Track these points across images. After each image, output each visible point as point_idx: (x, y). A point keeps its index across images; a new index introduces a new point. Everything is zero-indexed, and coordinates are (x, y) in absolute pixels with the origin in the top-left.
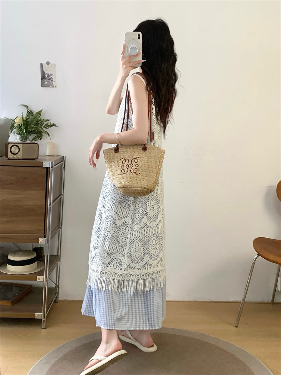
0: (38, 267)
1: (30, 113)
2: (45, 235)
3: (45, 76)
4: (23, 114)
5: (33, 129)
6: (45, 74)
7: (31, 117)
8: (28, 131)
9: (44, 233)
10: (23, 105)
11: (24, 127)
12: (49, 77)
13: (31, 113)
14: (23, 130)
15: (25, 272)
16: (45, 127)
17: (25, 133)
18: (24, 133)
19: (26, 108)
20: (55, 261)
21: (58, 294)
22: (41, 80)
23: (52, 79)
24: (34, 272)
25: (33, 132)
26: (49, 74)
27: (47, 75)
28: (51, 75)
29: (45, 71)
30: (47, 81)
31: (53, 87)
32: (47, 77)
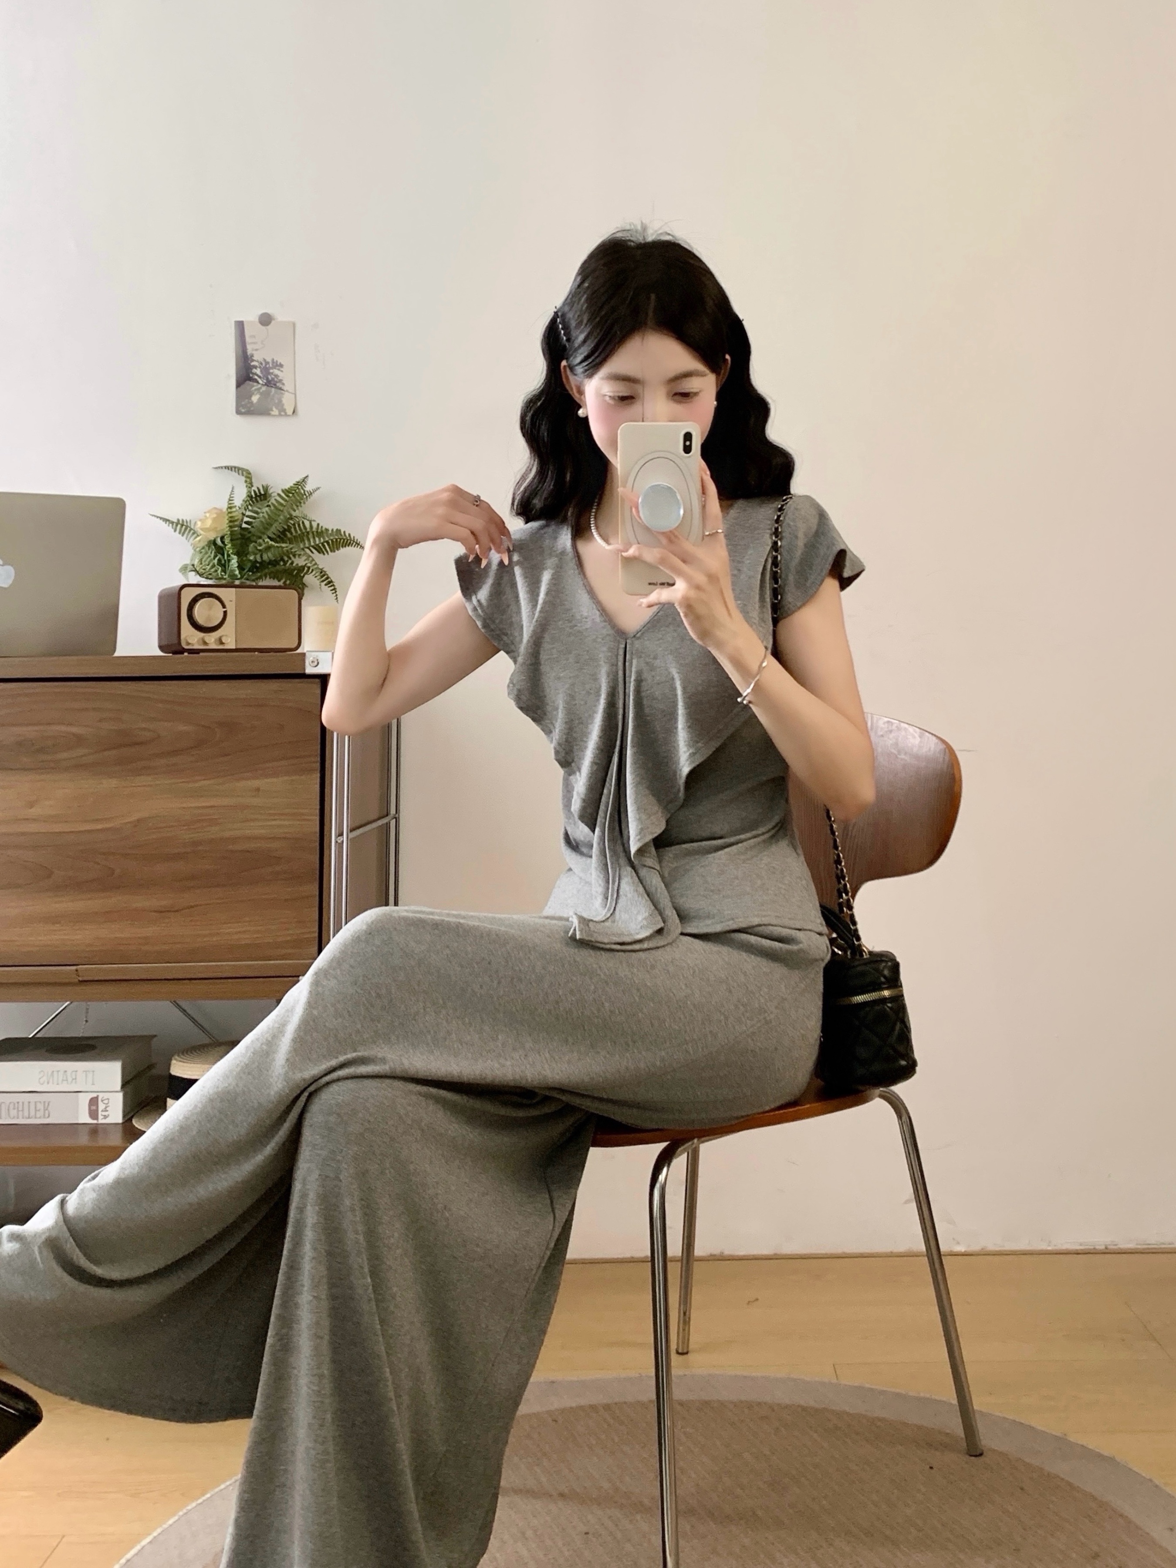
3: (254, 371)
6: (252, 363)
12: (272, 373)
14: (230, 559)
18: (232, 571)
22: (239, 385)
23: (280, 381)
26: (268, 363)
27: (260, 367)
28: (277, 365)
29: (253, 350)
30: (261, 391)
31: (283, 413)
32: (262, 373)
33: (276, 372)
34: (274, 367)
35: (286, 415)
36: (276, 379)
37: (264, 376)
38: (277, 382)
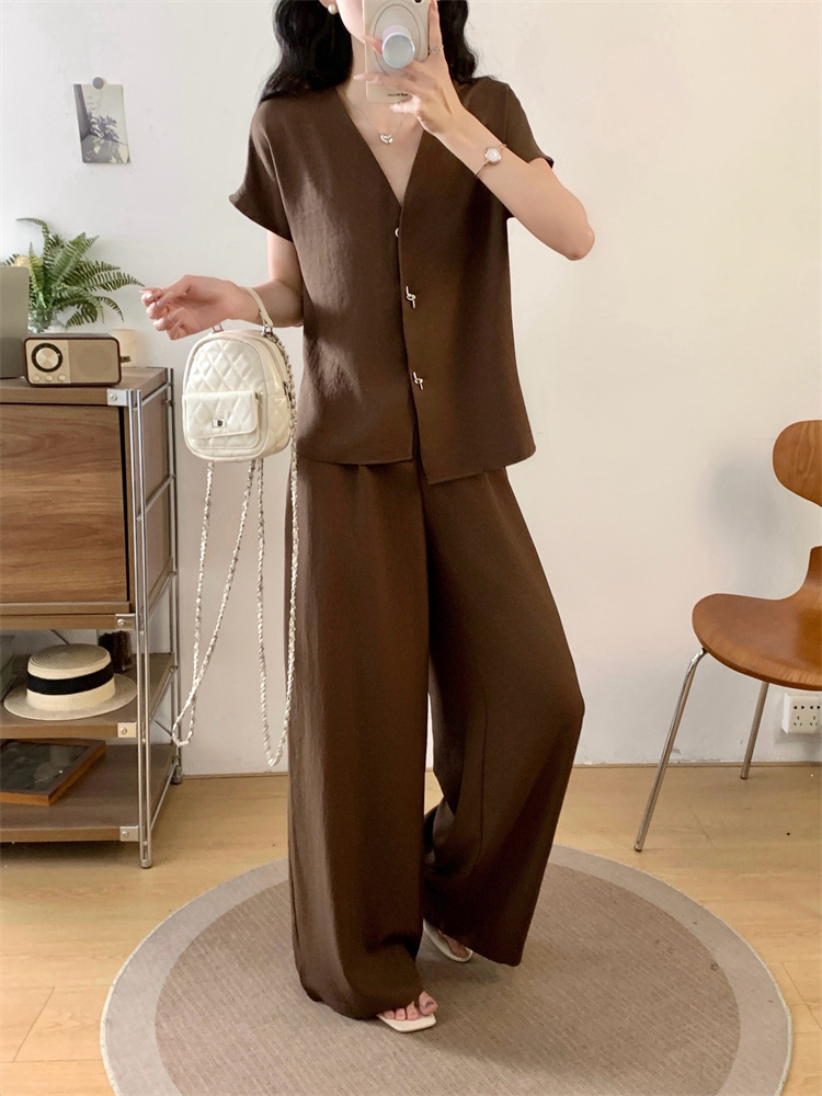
0: (118, 695)
1: (54, 243)
2: (130, 605)
3: (94, 126)
4: (34, 248)
5: (65, 294)
6: (92, 121)
7: (59, 256)
8: (53, 299)
9: (128, 599)
10: (30, 220)
11: (38, 286)
12: (106, 128)
13: (59, 244)
14: (37, 293)
16: (105, 286)
17: (44, 304)
19: (41, 227)
21: (180, 760)
22: (82, 140)
23: (115, 134)
24: (107, 711)
25: (68, 302)
26: (103, 120)
27: (97, 122)
28: (111, 122)
29: (91, 109)
30: (101, 142)
31: (120, 161)
32: (100, 128)
33: (111, 127)
34: (109, 123)
35: (122, 163)
36: (110, 131)
37: (102, 130)
38: (112, 135)
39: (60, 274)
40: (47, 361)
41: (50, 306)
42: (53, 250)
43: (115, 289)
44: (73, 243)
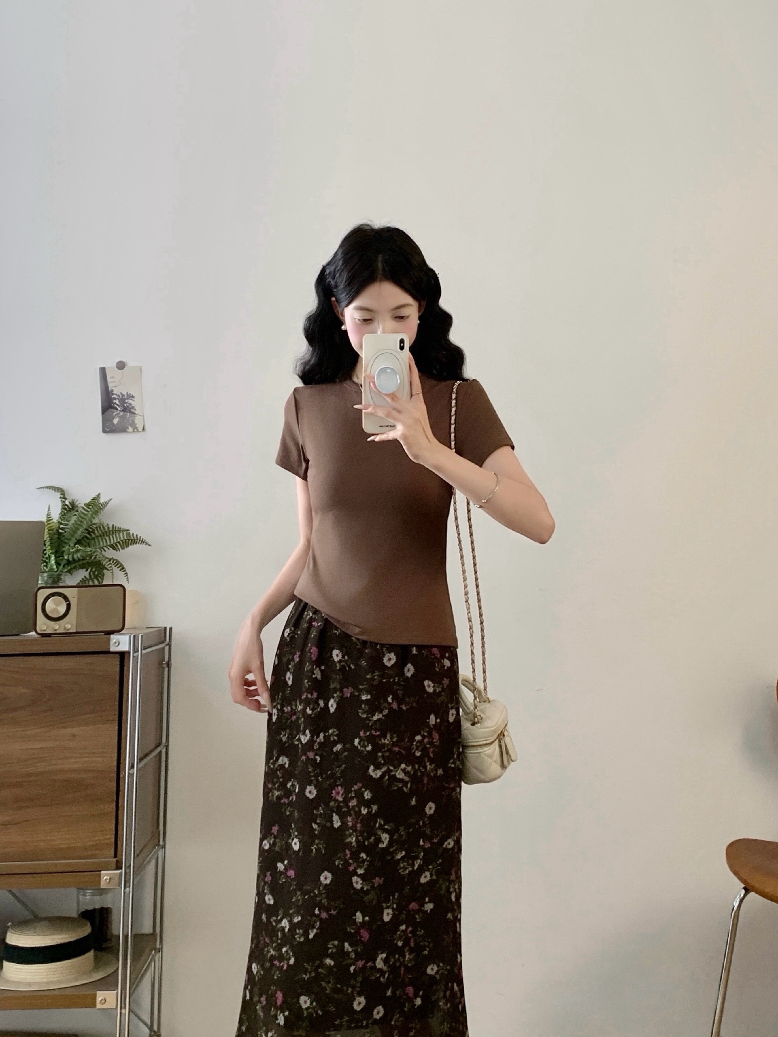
0: (96, 967)
1: (70, 508)
2: (117, 862)
3: (114, 401)
4: (51, 512)
5: (77, 556)
6: (113, 396)
7: (73, 519)
8: (64, 562)
9: (115, 856)
10: (47, 487)
11: (51, 549)
12: (127, 403)
13: (73, 509)
14: (50, 557)
15: (60, 982)
16: (114, 547)
17: (55, 567)
18: (53, 565)
19: (59, 493)
20: (147, 951)
22: (103, 414)
23: (133, 408)
24: (86, 982)
25: (77, 563)
26: (123, 395)
27: (118, 399)
28: (130, 397)
29: (113, 387)
30: (120, 415)
31: (136, 430)
32: (120, 402)
33: (130, 401)
34: (128, 398)
35: (138, 431)
36: (130, 407)
37: (121, 404)
38: (130, 408)
39: (73, 536)
40: (55, 610)
41: (61, 567)
42: (69, 515)
43: (123, 548)
44: (88, 505)
